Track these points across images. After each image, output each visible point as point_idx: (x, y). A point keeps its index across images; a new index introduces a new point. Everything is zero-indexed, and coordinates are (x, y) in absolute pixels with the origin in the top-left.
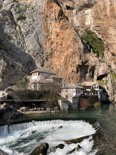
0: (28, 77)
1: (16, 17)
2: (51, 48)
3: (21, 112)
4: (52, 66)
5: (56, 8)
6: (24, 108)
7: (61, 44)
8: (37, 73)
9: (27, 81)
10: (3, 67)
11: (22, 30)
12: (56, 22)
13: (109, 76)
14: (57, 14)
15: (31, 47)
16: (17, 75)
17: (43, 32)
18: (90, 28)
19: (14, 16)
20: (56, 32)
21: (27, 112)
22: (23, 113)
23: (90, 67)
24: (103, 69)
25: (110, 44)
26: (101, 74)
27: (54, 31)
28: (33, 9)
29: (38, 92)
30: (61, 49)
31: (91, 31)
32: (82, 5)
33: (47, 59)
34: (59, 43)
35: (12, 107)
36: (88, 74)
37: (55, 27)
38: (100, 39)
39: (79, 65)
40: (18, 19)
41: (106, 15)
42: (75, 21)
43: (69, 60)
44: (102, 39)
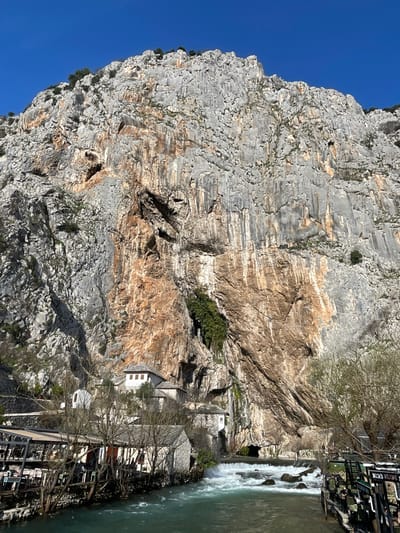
1: (55, 220)
2: (122, 311)
4: (122, 356)
5: (145, 230)
7: (148, 308)
12: (140, 257)
13: (229, 393)
14: (145, 241)
15: (85, 302)
17: (111, 271)
18: (206, 290)
19: (53, 218)
20: (140, 279)
23: (198, 369)
24: (220, 377)
25: (243, 332)
26: (216, 387)
27: (134, 276)
28: (94, 214)
30: (146, 317)
31: (207, 296)
32: (194, 242)
33: (114, 336)
34: (142, 305)
36: (192, 385)
37: (136, 268)
38: (222, 316)
39: (182, 363)
40: (60, 228)
42: (176, 265)
43: (167, 349)
44: (227, 317)
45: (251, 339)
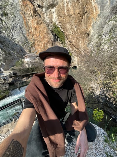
0: (22, 60)
2: (33, 39)
3: (24, 80)
4: (36, 52)
5: (31, 6)
6: (25, 78)
7: (39, 36)
8: (28, 57)
9: (23, 62)
10: (2, 55)
11: (8, 25)
12: (32, 18)
14: (32, 11)
15: (19, 39)
16: (14, 59)
17: (25, 27)
18: (56, 23)
20: (34, 26)
21: (28, 80)
22: (26, 81)
25: (68, 35)
28: (11, 6)
29: (31, 68)
30: (40, 39)
31: (56, 26)
32: (49, 5)
33: (32, 47)
34: (38, 35)
35: (18, 79)
37: (32, 23)
38: (62, 32)
40: (2, 15)
41: (65, 14)
42: (46, 18)
43: (46, 47)
44: (63, 31)
45: (70, 36)
